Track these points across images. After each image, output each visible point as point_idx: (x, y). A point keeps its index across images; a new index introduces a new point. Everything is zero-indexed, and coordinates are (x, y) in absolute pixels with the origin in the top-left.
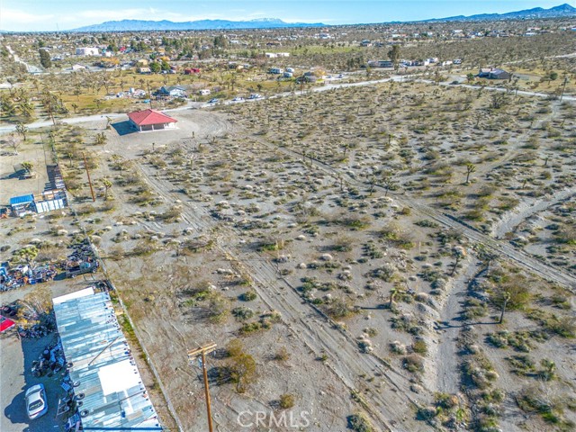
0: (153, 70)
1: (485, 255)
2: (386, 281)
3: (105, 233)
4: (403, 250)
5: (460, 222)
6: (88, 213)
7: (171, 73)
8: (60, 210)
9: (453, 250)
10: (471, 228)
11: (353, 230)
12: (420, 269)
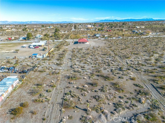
0: (99, 30)
1: (155, 106)
2: (97, 101)
3: (42, 65)
4: (116, 92)
5: (156, 89)
6: (45, 60)
7: (103, 31)
8: (41, 58)
9: (140, 99)
10: (159, 92)
11: (105, 80)
12: (117, 102)
